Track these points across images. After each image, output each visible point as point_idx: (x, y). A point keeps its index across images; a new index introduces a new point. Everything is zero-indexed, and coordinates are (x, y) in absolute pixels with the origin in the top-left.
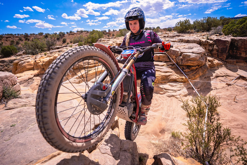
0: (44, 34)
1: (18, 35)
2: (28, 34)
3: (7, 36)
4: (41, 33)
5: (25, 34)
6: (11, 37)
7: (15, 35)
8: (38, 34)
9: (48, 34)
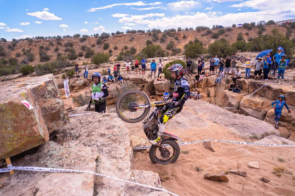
0: (81, 37)
1: (50, 38)
2: (61, 37)
3: (37, 40)
4: (77, 35)
5: (58, 36)
6: (41, 41)
7: (46, 38)
8: (74, 37)
9: (86, 36)
